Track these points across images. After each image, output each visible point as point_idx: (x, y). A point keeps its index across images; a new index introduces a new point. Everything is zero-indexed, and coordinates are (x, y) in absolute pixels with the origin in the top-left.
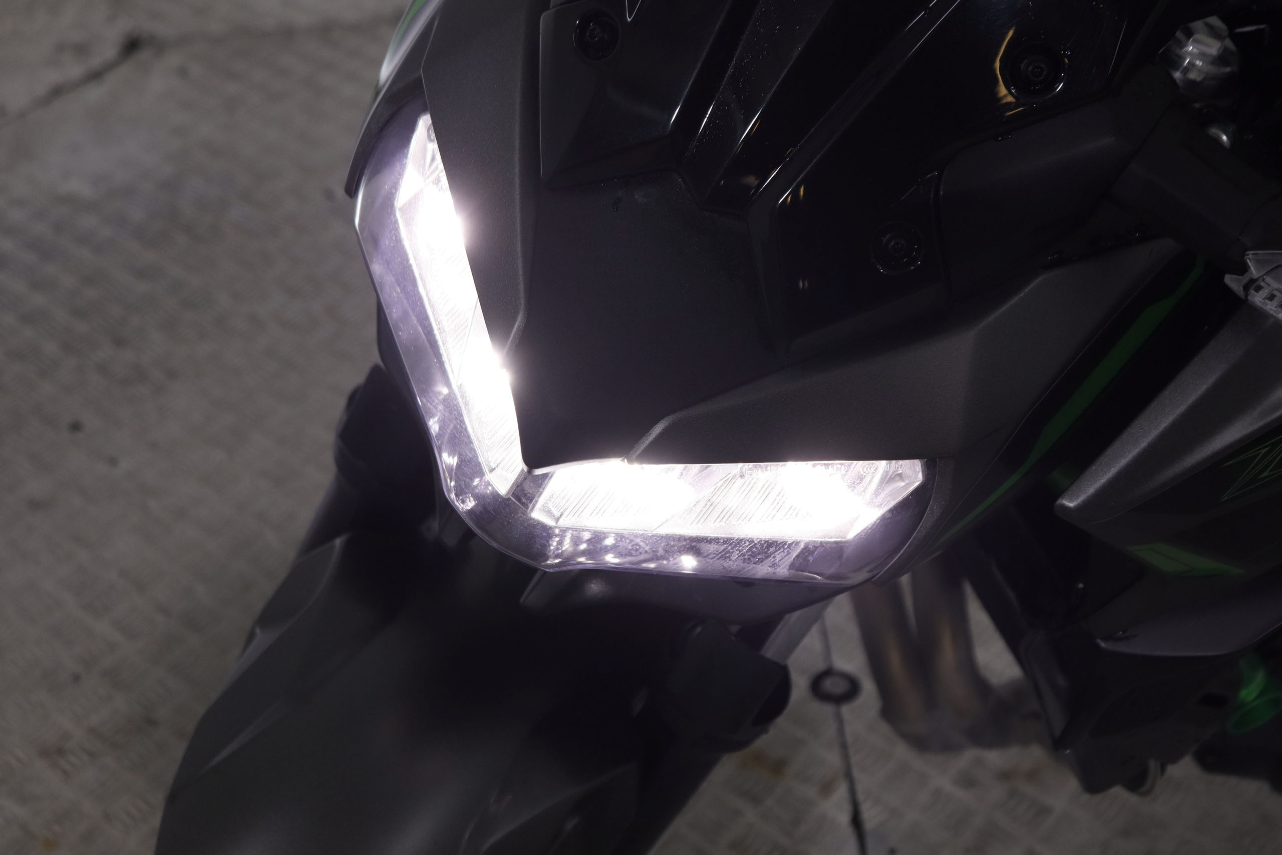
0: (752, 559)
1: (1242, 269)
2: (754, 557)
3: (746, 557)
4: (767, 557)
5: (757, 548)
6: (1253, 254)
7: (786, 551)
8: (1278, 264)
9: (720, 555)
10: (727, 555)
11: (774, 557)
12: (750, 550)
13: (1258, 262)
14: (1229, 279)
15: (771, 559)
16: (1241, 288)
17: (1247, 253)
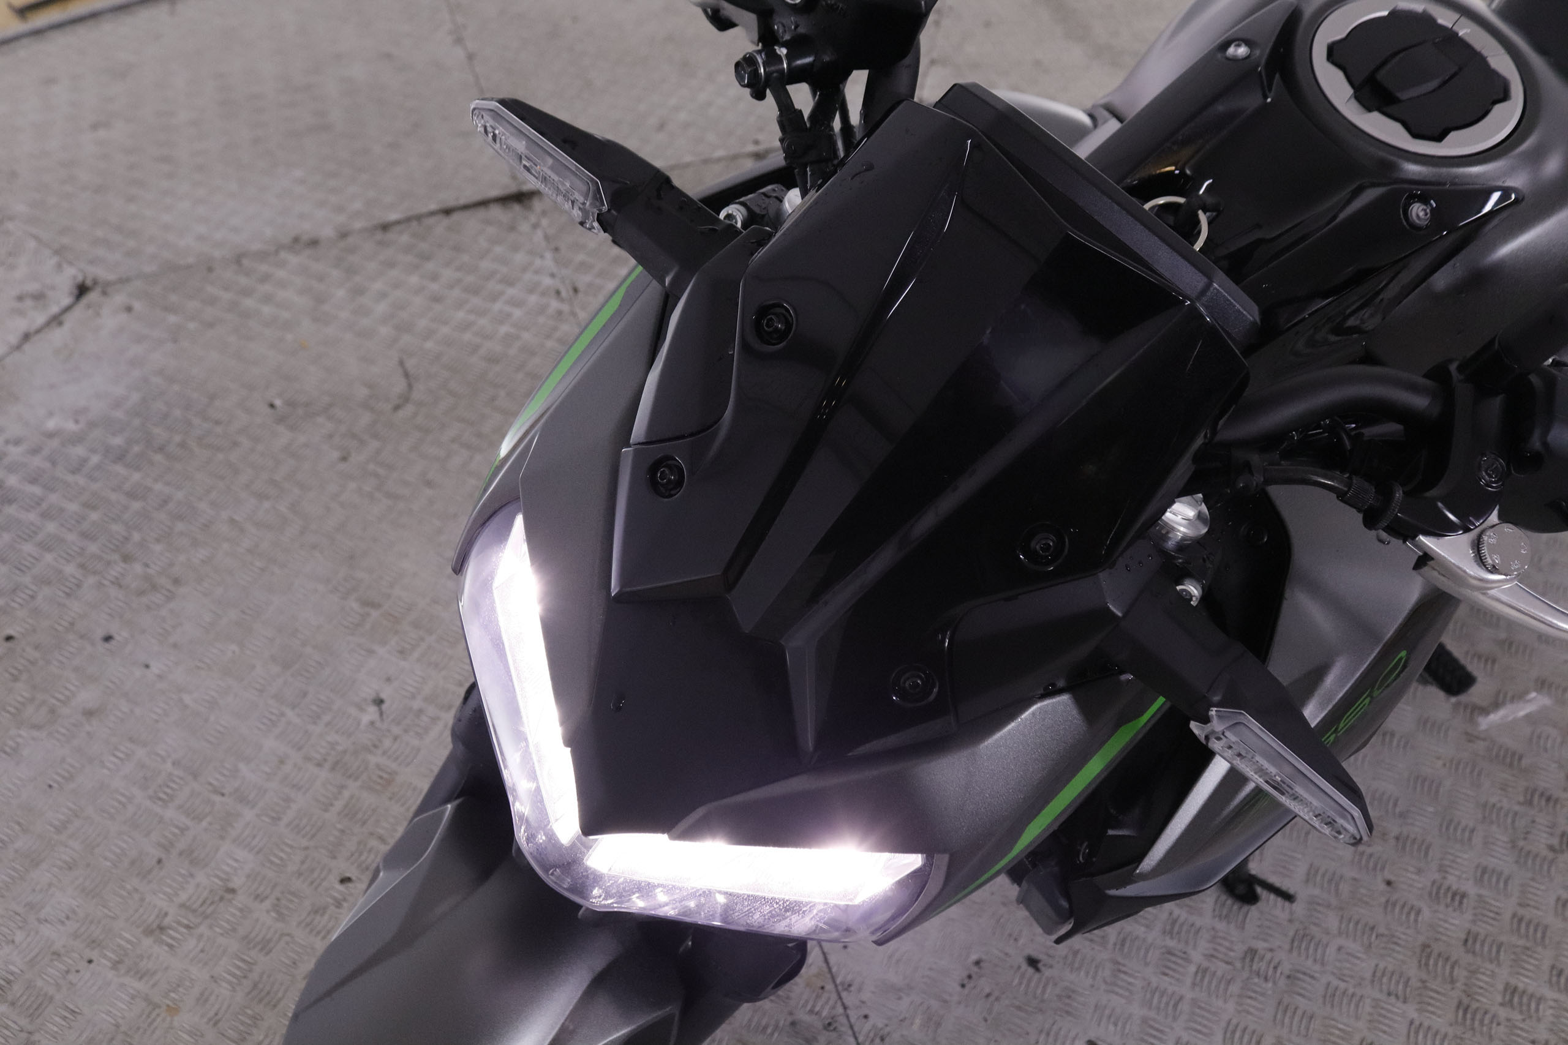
0: (771, 919)
1: (1206, 720)
2: (773, 918)
3: (767, 917)
4: (784, 919)
5: (776, 912)
6: (1216, 711)
7: (800, 916)
8: (1238, 721)
9: (744, 914)
10: (751, 915)
11: (790, 919)
12: (770, 912)
13: (1219, 717)
14: (1194, 726)
15: (788, 920)
16: (1204, 736)
17: (1212, 709)
